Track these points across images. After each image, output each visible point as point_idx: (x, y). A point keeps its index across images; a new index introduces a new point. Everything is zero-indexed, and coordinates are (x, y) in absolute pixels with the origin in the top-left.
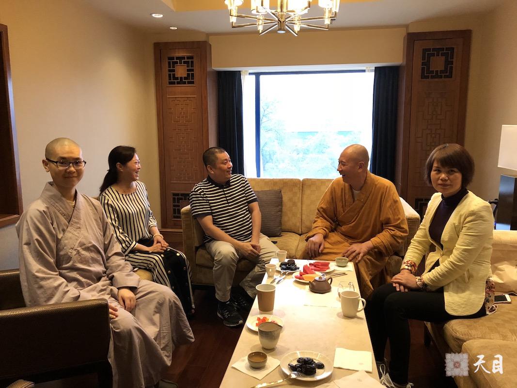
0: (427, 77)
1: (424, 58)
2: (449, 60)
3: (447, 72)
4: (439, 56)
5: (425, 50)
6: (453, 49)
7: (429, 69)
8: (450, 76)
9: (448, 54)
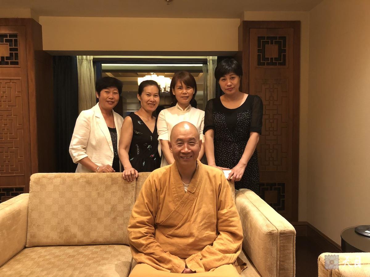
0: (264, 64)
1: (259, 46)
2: (282, 48)
3: (281, 60)
4: (273, 44)
5: (259, 38)
6: (285, 37)
7: (265, 56)
8: (284, 64)
9: (281, 42)
